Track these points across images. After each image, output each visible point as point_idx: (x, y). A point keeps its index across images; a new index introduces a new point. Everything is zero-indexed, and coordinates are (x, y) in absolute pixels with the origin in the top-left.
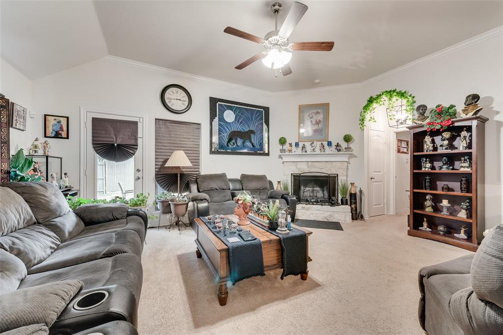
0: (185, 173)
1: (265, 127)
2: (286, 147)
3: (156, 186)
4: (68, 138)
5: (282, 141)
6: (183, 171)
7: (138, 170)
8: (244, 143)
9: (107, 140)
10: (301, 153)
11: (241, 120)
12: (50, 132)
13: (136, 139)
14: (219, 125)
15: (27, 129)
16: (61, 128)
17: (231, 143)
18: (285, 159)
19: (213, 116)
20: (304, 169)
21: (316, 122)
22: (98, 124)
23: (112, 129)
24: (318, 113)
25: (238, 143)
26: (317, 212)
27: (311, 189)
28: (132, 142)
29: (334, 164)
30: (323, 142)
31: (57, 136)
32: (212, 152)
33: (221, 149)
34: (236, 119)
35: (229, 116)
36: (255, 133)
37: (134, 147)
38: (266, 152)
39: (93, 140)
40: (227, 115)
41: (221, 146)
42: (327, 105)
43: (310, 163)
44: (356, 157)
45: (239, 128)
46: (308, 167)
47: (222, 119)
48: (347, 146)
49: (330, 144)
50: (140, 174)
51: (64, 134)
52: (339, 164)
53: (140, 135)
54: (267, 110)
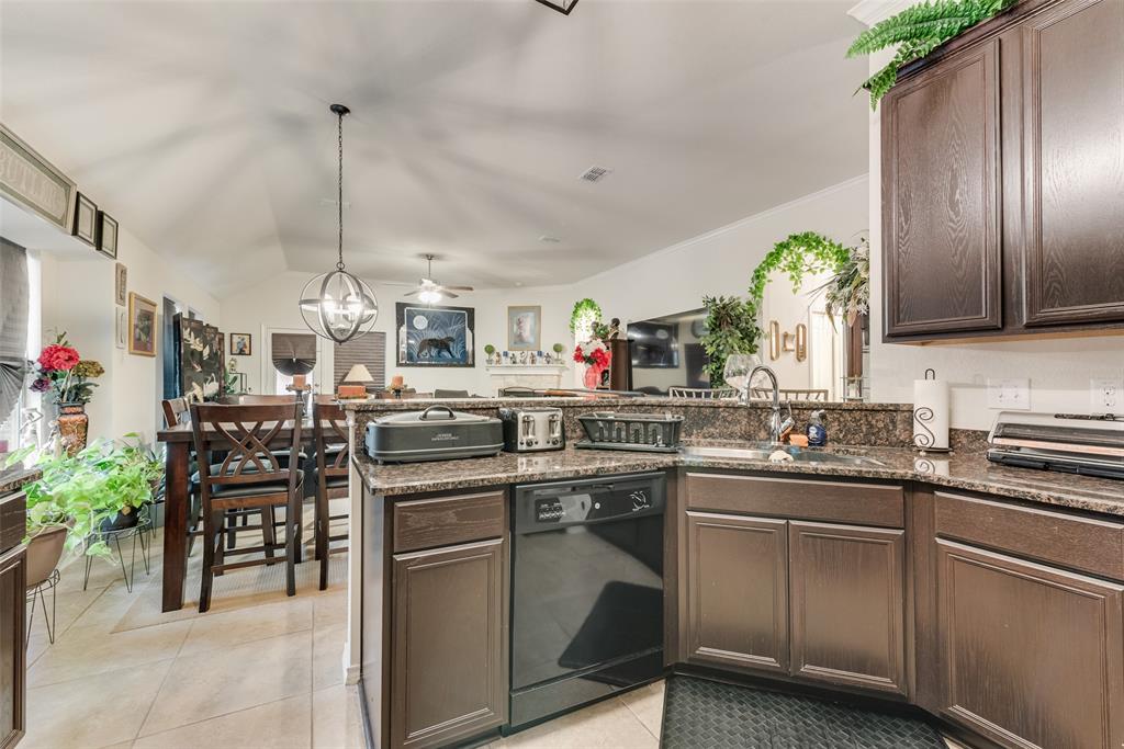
1: (468, 331)
2: (494, 357)
4: (250, 354)
5: (490, 350)
8: (439, 352)
9: (286, 355)
10: (509, 364)
11: (435, 326)
12: (235, 350)
13: (315, 353)
14: (408, 332)
16: (245, 345)
17: (424, 353)
18: (492, 371)
19: (400, 323)
20: (512, 383)
22: (277, 339)
23: (290, 344)
25: (432, 354)
28: (311, 356)
30: (532, 353)
31: (241, 352)
32: (399, 365)
33: (411, 360)
34: (429, 326)
35: (421, 322)
36: (455, 340)
37: (313, 361)
38: (471, 362)
39: (273, 355)
40: (417, 322)
41: (410, 357)
42: (539, 307)
43: (518, 377)
44: (568, 369)
45: (434, 335)
47: (410, 326)
48: (555, 357)
49: (540, 354)
50: (318, 389)
51: (247, 351)
52: (548, 378)
53: (318, 349)
54: (471, 311)
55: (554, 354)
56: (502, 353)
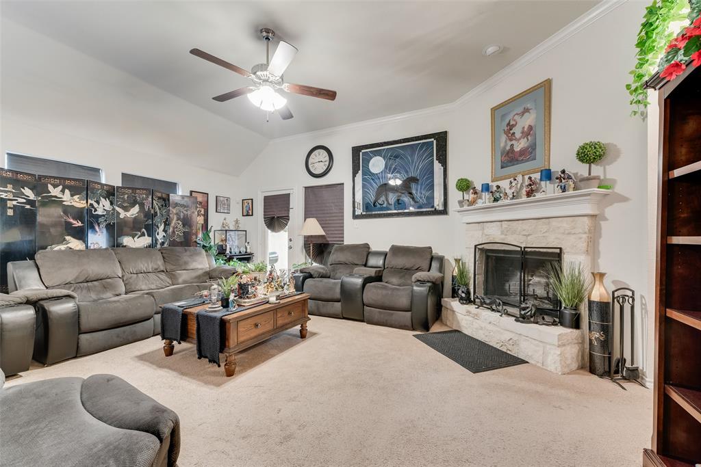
0: (330, 242)
1: (437, 167)
3: (306, 257)
4: (252, 215)
6: (327, 241)
7: (290, 240)
8: (398, 198)
9: (271, 213)
10: (488, 204)
11: (394, 166)
12: (245, 212)
13: (288, 210)
14: (364, 180)
15: (231, 212)
16: (249, 208)
17: (381, 201)
19: (355, 169)
21: (523, 133)
22: (267, 200)
23: (273, 203)
24: (527, 110)
25: (390, 201)
26: (490, 327)
27: (543, 280)
28: (286, 214)
29: (554, 223)
30: (531, 175)
31: (248, 214)
32: (355, 217)
33: (371, 210)
34: (386, 167)
35: (377, 165)
36: (418, 180)
37: (287, 218)
38: (441, 208)
39: (264, 215)
40: (373, 165)
41: (367, 207)
43: (505, 225)
46: (502, 233)
47: (367, 172)
48: (586, 175)
50: (291, 243)
51: (250, 212)
53: (291, 206)
54: (442, 138)
55: (582, 169)
56: (479, 188)
